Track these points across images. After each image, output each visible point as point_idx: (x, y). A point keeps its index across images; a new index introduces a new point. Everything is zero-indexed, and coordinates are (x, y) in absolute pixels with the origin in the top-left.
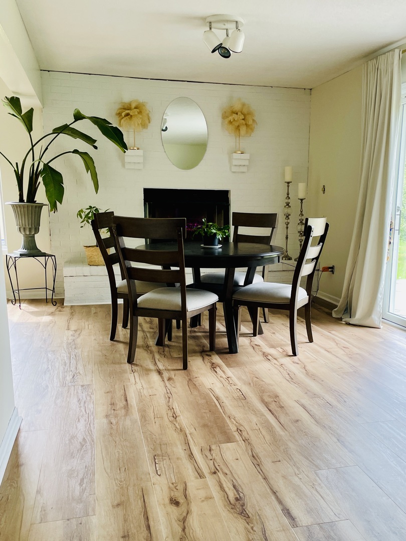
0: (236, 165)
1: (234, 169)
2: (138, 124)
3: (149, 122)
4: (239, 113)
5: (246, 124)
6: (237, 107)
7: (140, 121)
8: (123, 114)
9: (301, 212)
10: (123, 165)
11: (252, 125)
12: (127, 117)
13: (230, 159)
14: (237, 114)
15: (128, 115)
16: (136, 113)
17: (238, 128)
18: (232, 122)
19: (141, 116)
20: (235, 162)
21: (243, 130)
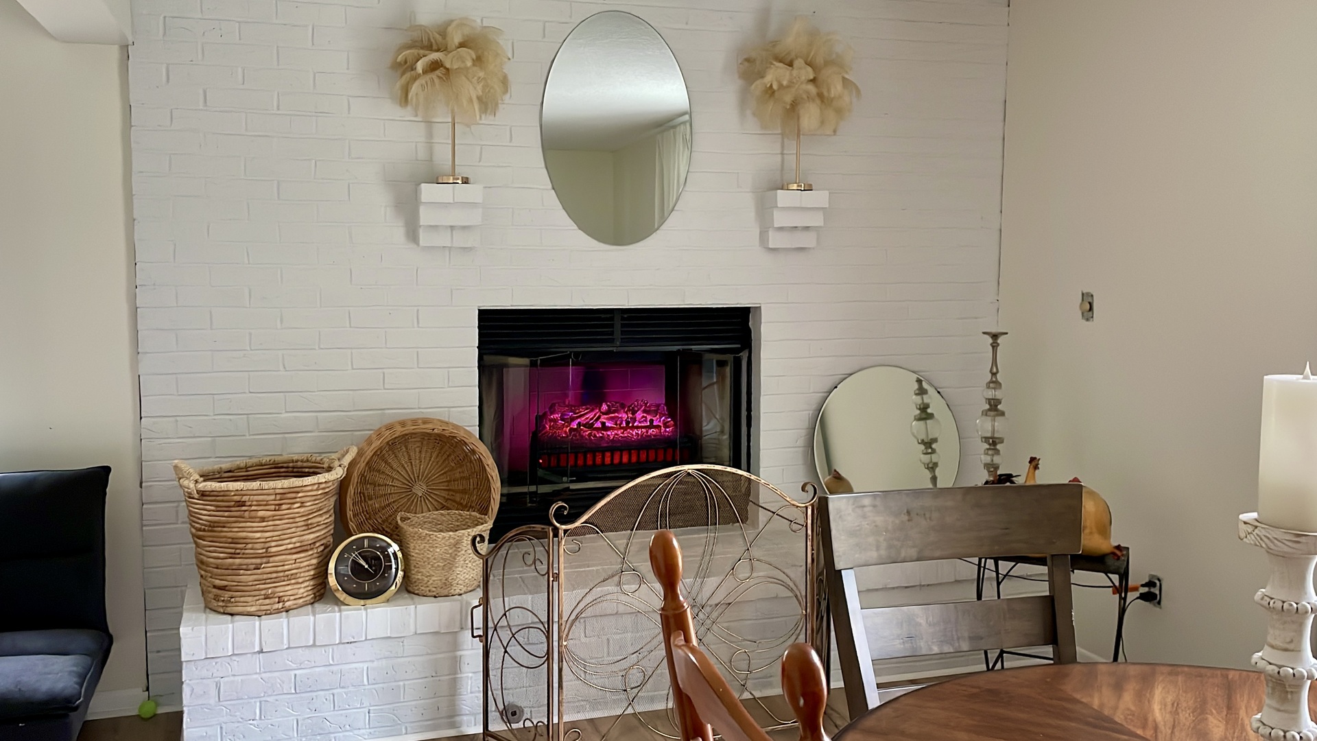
0: (781, 229)
1: (775, 240)
2: (471, 100)
3: (506, 91)
4: (799, 63)
5: (820, 96)
6: (792, 41)
7: (479, 87)
8: (420, 66)
9: (994, 374)
10: (412, 234)
11: (840, 97)
12: (434, 75)
13: (764, 209)
14: (790, 64)
15: (435, 66)
16: (469, 64)
17: (793, 109)
18: (774, 92)
19: (482, 74)
20: (780, 219)
21: (810, 116)
